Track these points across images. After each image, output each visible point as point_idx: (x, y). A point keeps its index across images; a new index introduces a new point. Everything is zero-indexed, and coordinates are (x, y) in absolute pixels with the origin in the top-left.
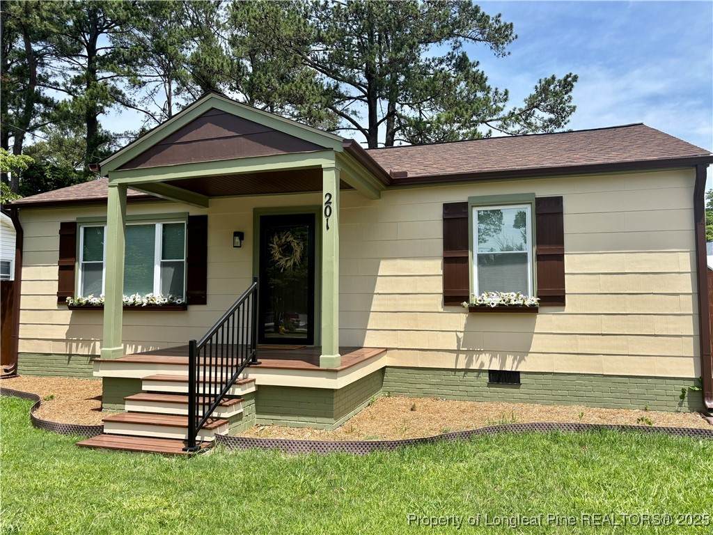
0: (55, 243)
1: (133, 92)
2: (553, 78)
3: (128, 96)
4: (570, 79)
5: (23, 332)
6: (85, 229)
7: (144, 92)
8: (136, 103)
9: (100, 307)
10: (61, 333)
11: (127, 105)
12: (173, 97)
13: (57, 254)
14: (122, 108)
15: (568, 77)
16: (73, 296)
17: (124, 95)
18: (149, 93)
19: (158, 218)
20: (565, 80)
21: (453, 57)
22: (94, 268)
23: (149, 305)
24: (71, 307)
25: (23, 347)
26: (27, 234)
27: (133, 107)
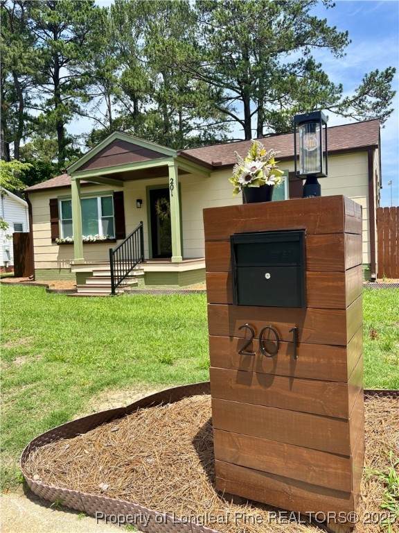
0: (47, 211)
1: (85, 104)
2: (377, 72)
3: (82, 108)
4: (390, 71)
5: (36, 258)
6: (62, 202)
7: (92, 104)
8: (88, 113)
9: (72, 243)
10: (55, 257)
11: (82, 114)
12: (112, 106)
13: (49, 216)
14: (79, 116)
15: (388, 70)
16: (58, 237)
17: (79, 108)
18: (96, 104)
19: (98, 194)
20: (387, 72)
21: (303, 62)
22: (68, 222)
23: (97, 240)
24: (59, 244)
25: (37, 266)
26: (34, 206)
27: (86, 115)
